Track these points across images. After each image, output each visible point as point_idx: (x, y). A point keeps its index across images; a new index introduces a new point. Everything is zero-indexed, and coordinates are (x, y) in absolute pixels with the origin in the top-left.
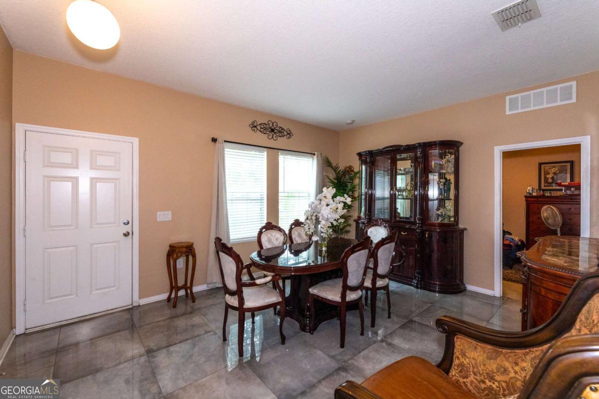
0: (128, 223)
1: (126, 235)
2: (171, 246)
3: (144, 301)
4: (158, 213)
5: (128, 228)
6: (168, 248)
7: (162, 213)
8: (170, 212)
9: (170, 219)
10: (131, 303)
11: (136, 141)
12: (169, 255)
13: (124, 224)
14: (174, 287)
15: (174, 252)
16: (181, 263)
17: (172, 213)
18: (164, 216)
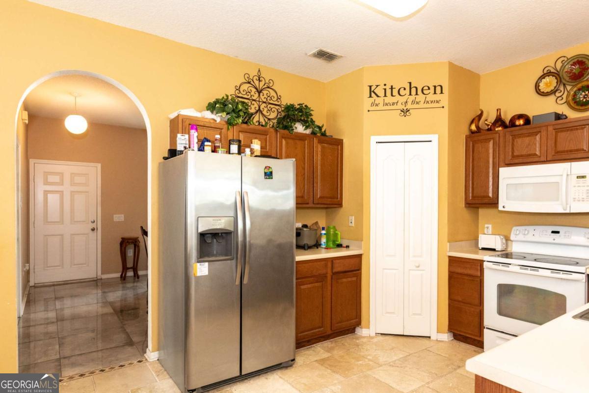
0: (94, 222)
1: (93, 230)
2: (122, 238)
3: (105, 276)
4: (115, 216)
5: (94, 225)
6: (121, 240)
7: (117, 215)
8: (123, 215)
9: (123, 220)
10: (96, 277)
11: (99, 166)
12: (121, 244)
13: (92, 222)
14: (125, 269)
15: (125, 243)
16: (130, 253)
17: (124, 216)
18: (119, 218)
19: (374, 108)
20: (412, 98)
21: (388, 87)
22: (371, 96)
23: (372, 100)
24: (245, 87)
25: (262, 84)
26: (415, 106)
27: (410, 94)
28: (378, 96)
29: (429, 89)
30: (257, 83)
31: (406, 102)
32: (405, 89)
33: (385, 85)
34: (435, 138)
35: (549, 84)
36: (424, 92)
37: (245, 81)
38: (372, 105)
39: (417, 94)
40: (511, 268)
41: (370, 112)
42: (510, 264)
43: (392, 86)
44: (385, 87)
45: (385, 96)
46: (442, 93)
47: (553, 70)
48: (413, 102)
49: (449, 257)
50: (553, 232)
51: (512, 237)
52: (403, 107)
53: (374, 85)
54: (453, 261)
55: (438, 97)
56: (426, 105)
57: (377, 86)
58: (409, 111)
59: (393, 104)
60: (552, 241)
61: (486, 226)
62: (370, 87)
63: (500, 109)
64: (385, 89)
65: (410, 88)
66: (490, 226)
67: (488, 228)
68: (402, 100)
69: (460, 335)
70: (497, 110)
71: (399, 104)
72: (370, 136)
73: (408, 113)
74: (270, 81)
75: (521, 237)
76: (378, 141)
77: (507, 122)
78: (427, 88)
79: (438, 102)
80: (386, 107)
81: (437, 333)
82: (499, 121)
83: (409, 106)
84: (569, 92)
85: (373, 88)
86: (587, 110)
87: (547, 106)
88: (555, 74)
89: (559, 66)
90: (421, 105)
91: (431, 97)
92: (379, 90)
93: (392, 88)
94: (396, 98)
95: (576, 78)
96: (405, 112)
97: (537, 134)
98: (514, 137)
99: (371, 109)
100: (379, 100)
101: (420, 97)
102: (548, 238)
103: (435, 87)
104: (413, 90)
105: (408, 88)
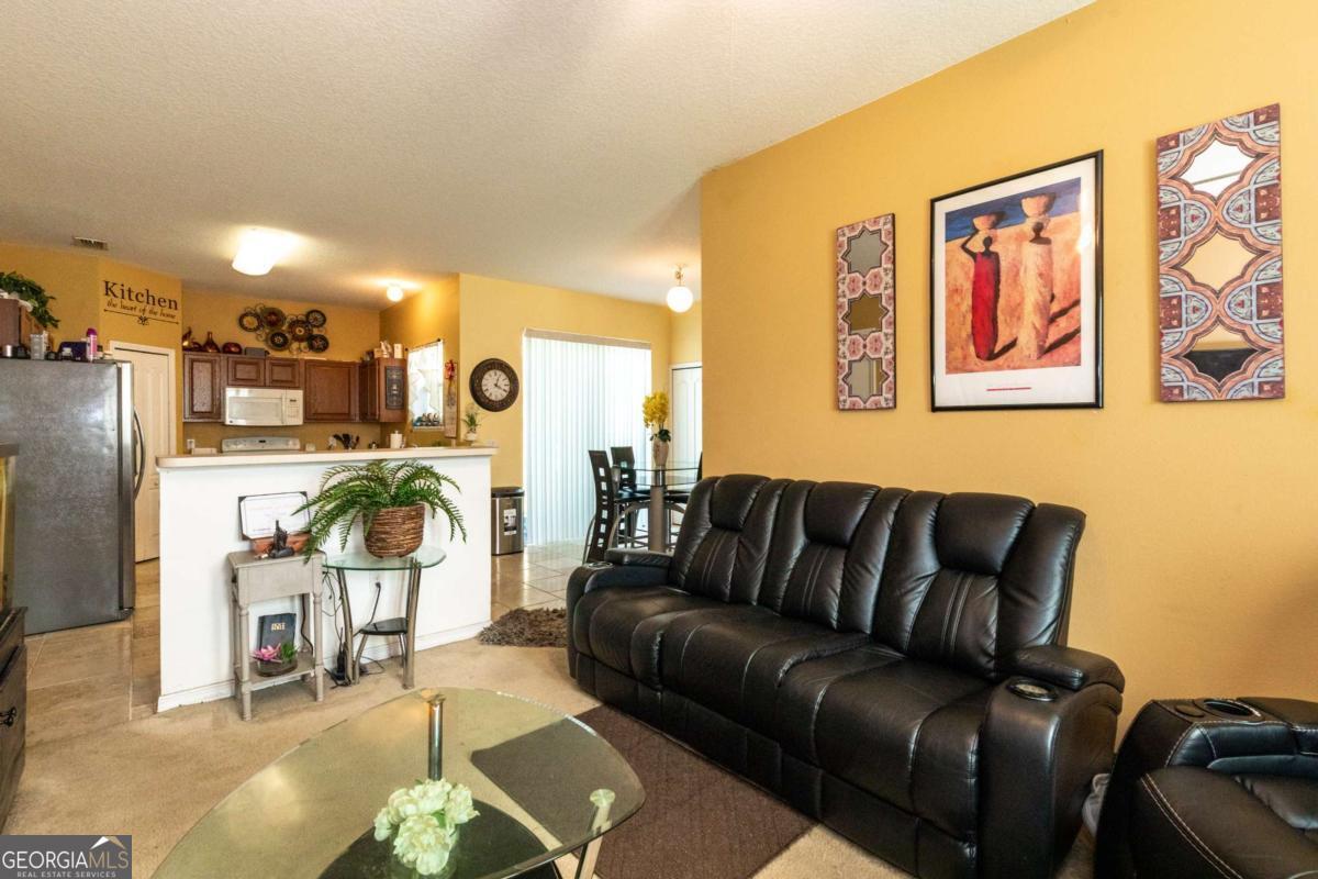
19: (111, 308)
20: (148, 308)
21: (126, 288)
22: (107, 294)
23: (108, 298)
26: (153, 316)
27: (148, 303)
28: (115, 296)
29: (165, 302)
31: (144, 310)
32: (142, 295)
33: (122, 285)
34: (172, 353)
35: (250, 321)
36: (161, 303)
38: (109, 304)
39: (154, 304)
41: (107, 311)
43: (130, 288)
44: (122, 287)
45: (123, 298)
46: (176, 309)
47: (253, 312)
48: (151, 312)
50: (261, 442)
51: (225, 448)
52: (141, 314)
53: (111, 280)
55: (172, 312)
56: (163, 318)
57: (114, 284)
58: (146, 320)
59: (132, 309)
60: (261, 448)
61: (189, 440)
62: (107, 283)
63: (210, 332)
64: (123, 290)
65: (148, 296)
66: (193, 440)
67: (191, 442)
68: (140, 306)
70: (208, 332)
71: (138, 310)
72: (109, 340)
73: (146, 322)
75: (234, 447)
76: (119, 347)
77: (221, 347)
78: (163, 300)
79: (173, 317)
80: (124, 311)
82: (210, 343)
83: (147, 315)
84: (267, 334)
85: (110, 285)
86: (281, 350)
87: (252, 341)
88: (256, 316)
89: (259, 311)
90: (158, 316)
91: (166, 311)
92: (117, 290)
93: (130, 291)
94: (134, 304)
95: (272, 324)
96: (143, 320)
97: (256, 364)
98: (236, 363)
99: (108, 308)
100: (116, 301)
101: (157, 308)
102: (260, 446)
103: (170, 301)
104: (151, 298)
105: (145, 295)
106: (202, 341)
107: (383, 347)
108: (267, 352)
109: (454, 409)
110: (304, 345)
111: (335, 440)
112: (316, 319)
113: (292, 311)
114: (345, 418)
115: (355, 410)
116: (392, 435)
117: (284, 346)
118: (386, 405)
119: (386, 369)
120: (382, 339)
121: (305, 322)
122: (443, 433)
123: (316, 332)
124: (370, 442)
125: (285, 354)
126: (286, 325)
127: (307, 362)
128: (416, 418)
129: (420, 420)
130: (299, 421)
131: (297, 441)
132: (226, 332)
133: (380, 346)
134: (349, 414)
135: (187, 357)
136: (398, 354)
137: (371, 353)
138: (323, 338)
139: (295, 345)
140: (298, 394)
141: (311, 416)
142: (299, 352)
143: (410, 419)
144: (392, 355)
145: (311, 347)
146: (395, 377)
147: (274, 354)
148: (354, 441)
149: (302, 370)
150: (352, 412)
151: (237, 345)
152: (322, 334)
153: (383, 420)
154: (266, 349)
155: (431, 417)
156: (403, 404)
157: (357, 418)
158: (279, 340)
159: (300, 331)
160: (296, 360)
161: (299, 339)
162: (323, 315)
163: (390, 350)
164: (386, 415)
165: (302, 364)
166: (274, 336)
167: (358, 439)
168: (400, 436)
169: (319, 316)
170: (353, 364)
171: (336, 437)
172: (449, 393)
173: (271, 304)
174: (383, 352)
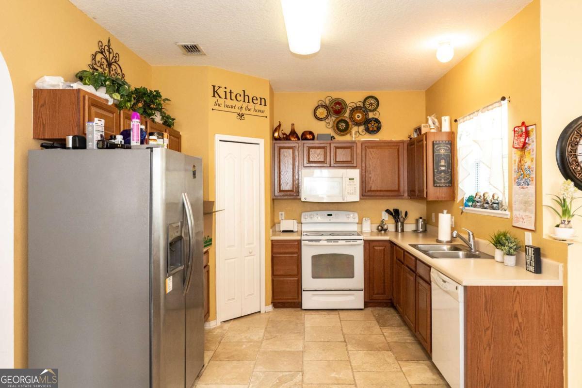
19: (217, 107)
20: (245, 105)
21: (228, 91)
22: (214, 96)
23: (215, 99)
24: (99, 57)
25: (111, 55)
26: (247, 112)
27: (244, 101)
28: (220, 97)
29: (257, 100)
30: (107, 53)
31: (242, 107)
32: (240, 96)
33: (226, 88)
34: (261, 141)
35: (322, 112)
36: (254, 101)
37: (99, 51)
38: (216, 104)
39: (249, 102)
40: (321, 243)
41: (214, 111)
42: (321, 240)
43: (231, 90)
44: (225, 90)
45: (226, 98)
46: (265, 105)
47: (323, 104)
48: (247, 108)
49: (272, 241)
50: (328, 215)
51: (303, 220)
52: (239, 111)
53: (217, 85)
54: (274, 244)
55: (262, 108)
56: (255, 113)
57: (220, 87)
58: (243, 115)
59: (232, 107)
60: (329, 221)
61: (280, 213)
62: (214, 87)
63: (294, 124)
64: (226, 92)
65: (244, 96)
66: (283, 213)
67: (282, 215)
68: (239, 104)
69: (279, 303)
70: (292, 124)
71: (236, 107)
72: (215, 134)
73: (243, 117)
74: (117, 55)
75: (309, 220)
76: (221, 139)
77: (300, 136)
78: (255, 99)
79: (263, 112)
80: (226, 109)
81: (266, 306)
82: (293, 133)
83: (244, 112)
84: (334, 122)
85: (216, 88)
86: (344, 135)
87: (322, 128)
88: (325, 107)
89: (327, 102)
90: (252, 112)
91: (258, 107)
92: (221, 92)
93: (231, 92)
94: (234, 102)
95: (338, 112)
96: (241, 116)
97: (324, 148)
98: (310, 148)
99: (215, 108)
100: (221, 101)
101: (251, 105)
102: (328, 219)
103: (261, 99)
104: (246, 97)
105: (242, 95)
106: (288, 131)
107: (430, 122)
108: (333, 138)
109: (531, 189)
110: (362, 128)
111: (387, 214)
112: (371, 104)
113: (353, 99)
114: (395, 194)
115: (404, 186)
116: (440, 215)
117: (345, 131)
118: (434, 182)
119: (433, 144)
120: (429, 112)
121: (362, 108)
122: (510, 220)
123: (371, 115)
124: (417, 217)
125: (347, 138)
126: (348, 112)
127: (363, 143)
128: (466, 197)
129: (471, 199)
130: (356, 197)
131: (356, 215)
132: (305, 122)
133: (427, 121)
134: (399, 190)
135: (276, 145)
136: (446, 128)
137: (418, 130)
138: (377, 121)
139: (354, 129)
140: (355, 173)
141: (367, 193)
142: (358, 135)
143: (459, 198)
144: (439, 128)
145: (368, 130)
146: (442, 152)
147: (339, 138)
148: (403, 215)
149: (359, 151)
150: (401, 189)
151: (311, 133)
152: (376, 117)
153: (430, 198)
154: (333, 134)
155: (489, 198)
156: (452, 183)
157: (406, 195)
158: (342, 126)
159: (359, 116)
160: (354, 142)
161: (358, 124)
162: (377, 100)
163: (437, 124)
164: (433, 192)
165: (359, 145)
166: (338, 123)
167: (406, 214)
168: (449, 215)
169: (373, 101)
170: (403, 142)
171: (388, 211)
172: (520, 167)
173: (336, 95)
174: (430, 126)
